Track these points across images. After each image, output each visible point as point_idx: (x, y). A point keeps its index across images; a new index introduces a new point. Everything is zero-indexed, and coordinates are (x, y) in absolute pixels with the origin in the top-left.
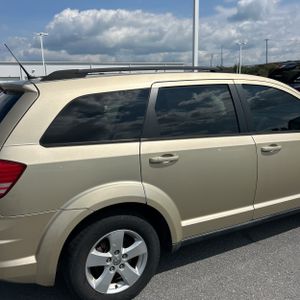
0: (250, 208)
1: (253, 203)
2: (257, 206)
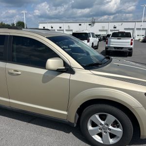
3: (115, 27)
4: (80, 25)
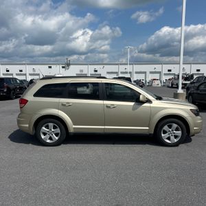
0: (103, 127)
1: (105, 125)
2: (106, 127)
3: (96, 71)
4: (50, 67)
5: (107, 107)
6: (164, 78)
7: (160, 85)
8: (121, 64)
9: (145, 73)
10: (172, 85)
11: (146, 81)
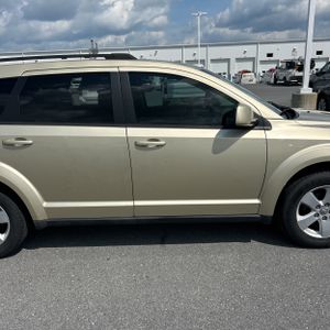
1: (133, 200)
5: (137, 145)
6: (261, 69)
7: (254, 82)
8: (186, 47)
9: (228, 60)
10: (276, 79)
11: (229, 76)
